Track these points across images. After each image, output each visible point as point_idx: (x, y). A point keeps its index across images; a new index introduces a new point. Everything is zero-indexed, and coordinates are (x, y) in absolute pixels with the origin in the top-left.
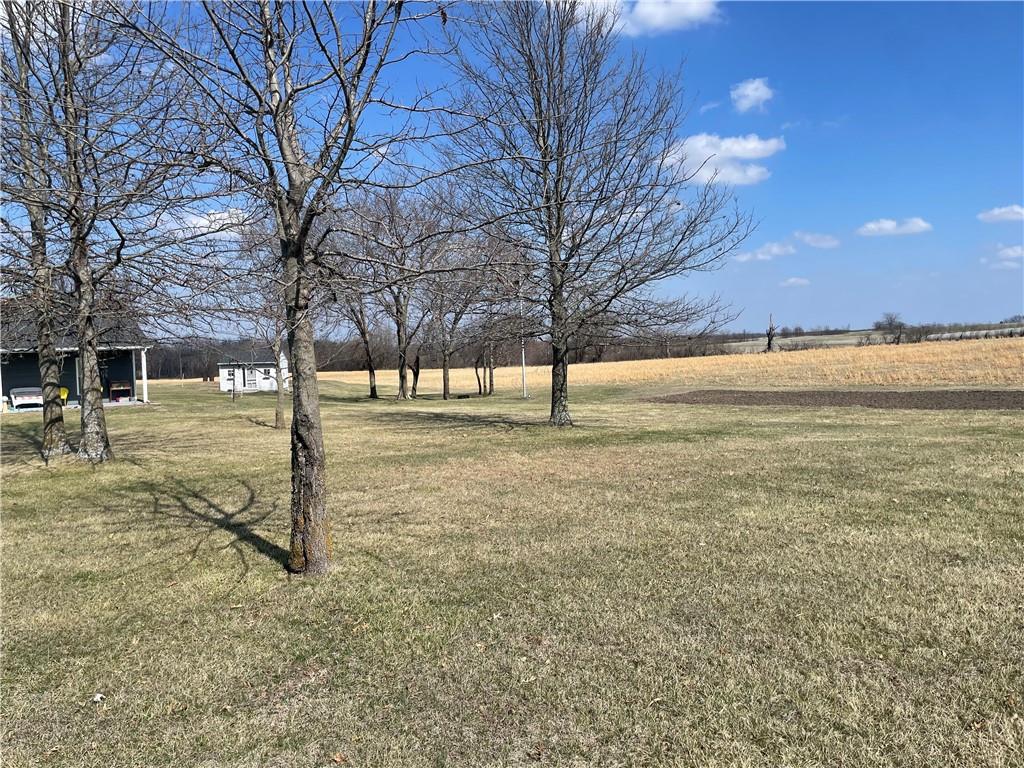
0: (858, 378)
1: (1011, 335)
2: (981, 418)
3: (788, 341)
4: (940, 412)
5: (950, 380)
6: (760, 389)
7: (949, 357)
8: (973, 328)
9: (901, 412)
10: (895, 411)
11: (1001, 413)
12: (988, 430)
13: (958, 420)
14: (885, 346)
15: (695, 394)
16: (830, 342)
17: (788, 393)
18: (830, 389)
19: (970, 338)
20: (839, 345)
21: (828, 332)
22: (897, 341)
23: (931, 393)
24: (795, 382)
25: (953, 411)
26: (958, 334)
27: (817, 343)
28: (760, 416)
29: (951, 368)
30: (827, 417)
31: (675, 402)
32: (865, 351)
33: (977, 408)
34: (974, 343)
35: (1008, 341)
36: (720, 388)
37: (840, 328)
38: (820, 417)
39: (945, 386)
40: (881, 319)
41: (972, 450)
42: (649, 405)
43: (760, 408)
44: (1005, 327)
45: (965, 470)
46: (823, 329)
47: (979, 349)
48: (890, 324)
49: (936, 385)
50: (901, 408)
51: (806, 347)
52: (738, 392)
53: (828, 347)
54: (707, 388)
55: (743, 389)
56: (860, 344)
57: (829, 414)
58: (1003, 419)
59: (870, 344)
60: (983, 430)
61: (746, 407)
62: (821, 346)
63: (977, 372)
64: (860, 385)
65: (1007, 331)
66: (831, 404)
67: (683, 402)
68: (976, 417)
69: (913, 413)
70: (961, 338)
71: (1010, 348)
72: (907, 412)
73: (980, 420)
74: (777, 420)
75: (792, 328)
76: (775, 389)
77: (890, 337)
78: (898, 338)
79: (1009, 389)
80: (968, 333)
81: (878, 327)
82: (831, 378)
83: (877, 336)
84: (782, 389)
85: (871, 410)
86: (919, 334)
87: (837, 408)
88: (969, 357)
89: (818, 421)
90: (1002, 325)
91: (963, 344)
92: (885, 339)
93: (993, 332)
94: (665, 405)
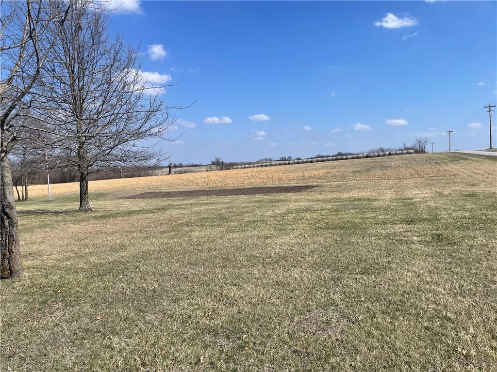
0: (211, 185)
1: (262, 166)
2: (258, 197)
3: (177, 169)
4: (244, 196)
5: (245, 184)
6: (172, 191)
7: (242, 175)
8: (249, 164)
9: (230, 197)
10: (228, 196)
11: (264, 195)
12: (261, 201)
13: (251, 198)
14: (218, 171)
15: (143, 194)
16: (195, 170)
17: (185, 192)
18: (201, 189)
19: (248, 168)
20: (199, 171)
21: (193, 166)
22: (221, 169)
23: (239, 189)
24: (186, 187)
25: (248, 195)
26: (243, 166)
27: (191, 170)
28: (176, 202)
29: (244, 179)
30: (204, 200)
31: (134, 198)
32: (210, 173)
33: (256, 194)
34: (250, 169)
35: (262, 169)
36: (154, 191)
37: (198, 164)
38: (201, 200)
39: (244, 186)
40: (214, 160)
41: (260, 207)
42: (123, 200)
43: (175, 198)
44: (260, 163)
45: (260, 214)
46: (191, 164)
47: (252, 172)
48: (218, 162)
49: (240, 186)
50: (230, 195)
51: (186, 172)
52: (163, 192)
53: (195, 172)
54: (148, 191)
55: (164, 191)
56: (207, 171)
57: (203, 199)
58: (265, 197)
59: (211, 170)
60: (260, 201)
61: (169, 198)
62: (191, 172)
63: (253, 180)
64: (213, 187)
65: (260, 165)
66: (204, 195)
67: (139, 198)
68: (257, 197)
69: (235, 197)
70: (245, 168)
71: (262, 171)
72: (233, 196)
73: (258, 198)
74: (184, 203)
75: (178, 164)
76: (179, 190)
77: (218, 168)
78: (222, 168)
79: (265, 186)
80: (247, 166)
81: (213, 163)
82: (200, 185)
83: (213, 167)
84: (181, 190)
85: (219, 197)
86: (230, 166)
87: (207, 197)
88: (249, 175)
89: (201, 202)
90: (258, 162)
91: (246, 170)
92: (217, 168)
93: (255, 165)
94: (131, 200)
